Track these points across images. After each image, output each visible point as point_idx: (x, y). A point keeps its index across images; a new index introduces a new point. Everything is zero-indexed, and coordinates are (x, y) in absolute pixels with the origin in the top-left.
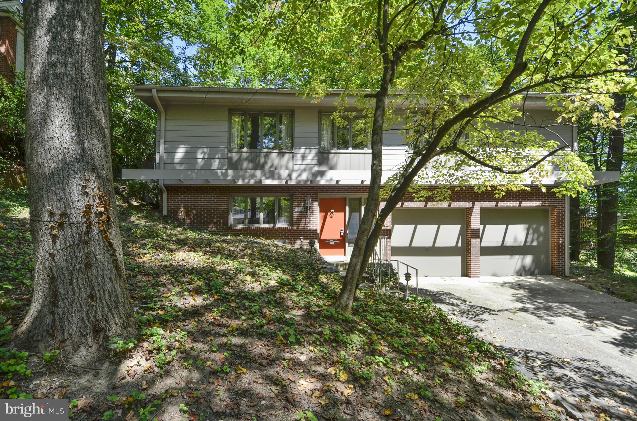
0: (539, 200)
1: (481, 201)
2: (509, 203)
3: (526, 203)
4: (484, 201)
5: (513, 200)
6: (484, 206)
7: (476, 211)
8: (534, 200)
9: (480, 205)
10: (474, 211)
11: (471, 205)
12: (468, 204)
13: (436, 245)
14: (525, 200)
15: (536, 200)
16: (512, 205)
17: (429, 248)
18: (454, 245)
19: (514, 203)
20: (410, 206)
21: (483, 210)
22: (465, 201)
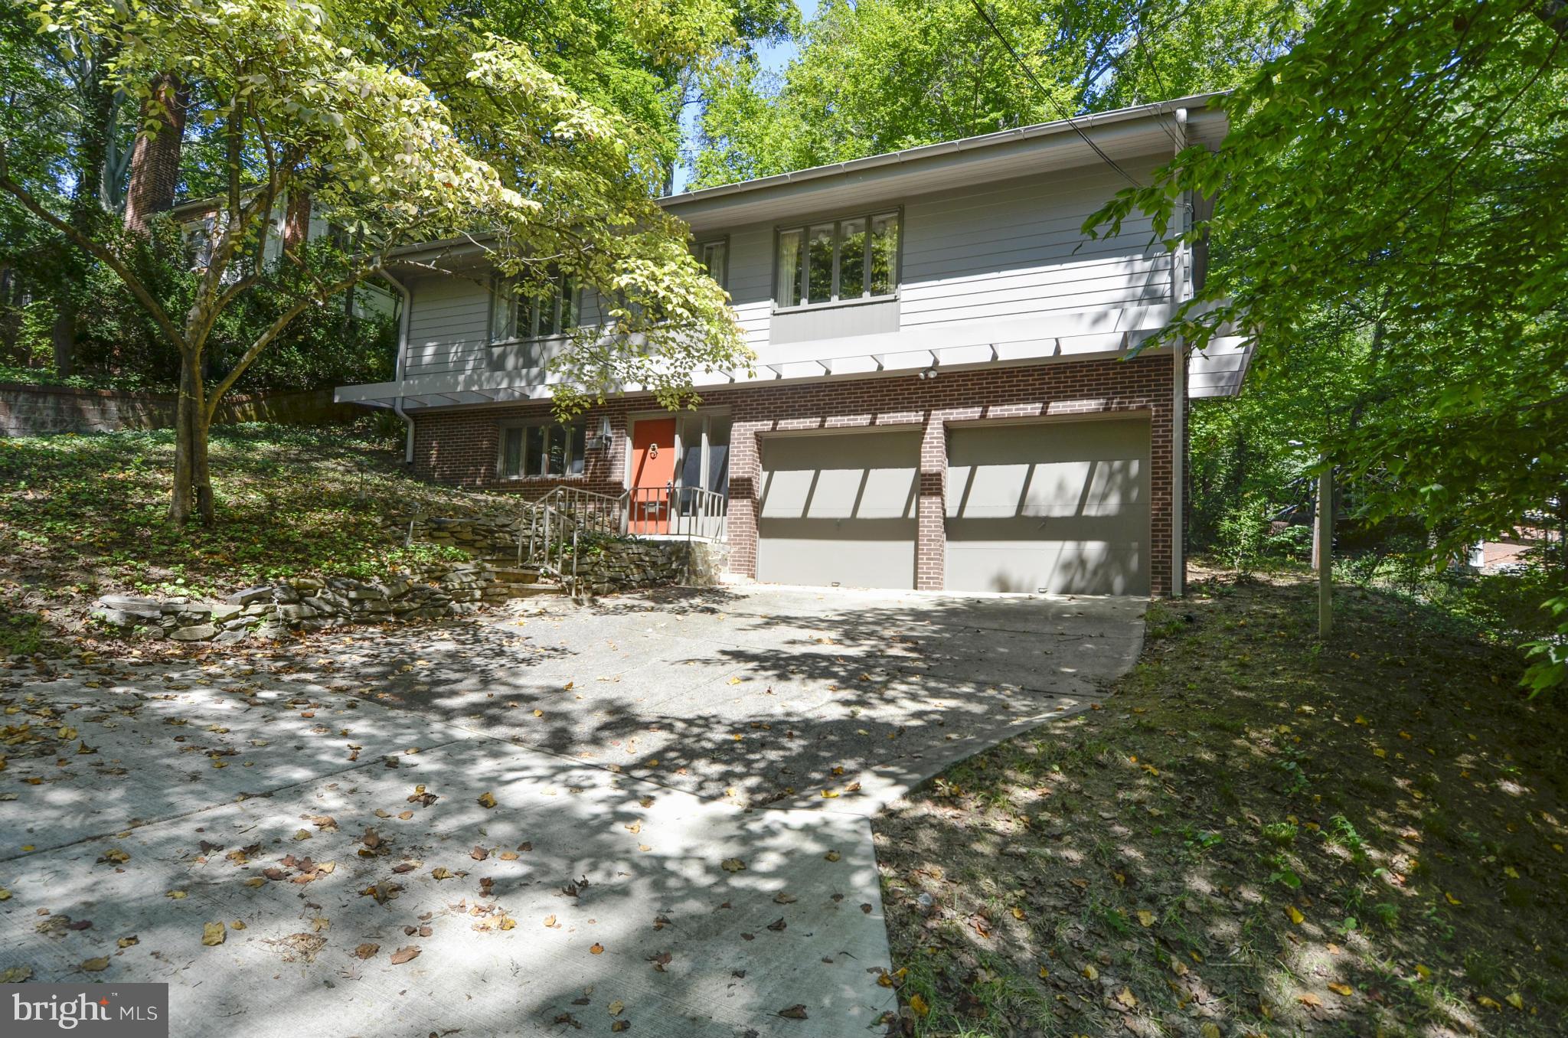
0: (1097, 396)
1: (945, 406)
2: (1014, 407)
3: (1061, 404)
4: (951, 406)
5: (1025, 401)
6: (951, 418)
7: (935, 433)
8: (1083, 397)
9: (943, 418)
10: (928, 431)
11: (921, 419)
12: (914, 417)
13: (860, 515)
14: (1057, 399)
15: (1089, 397)
16: (1022, 413)
17: (843, 520)
18: (899, 514)
19: (1029, 406)
20: (790, 427)
21: (950, 429)
22: (908, 409)
